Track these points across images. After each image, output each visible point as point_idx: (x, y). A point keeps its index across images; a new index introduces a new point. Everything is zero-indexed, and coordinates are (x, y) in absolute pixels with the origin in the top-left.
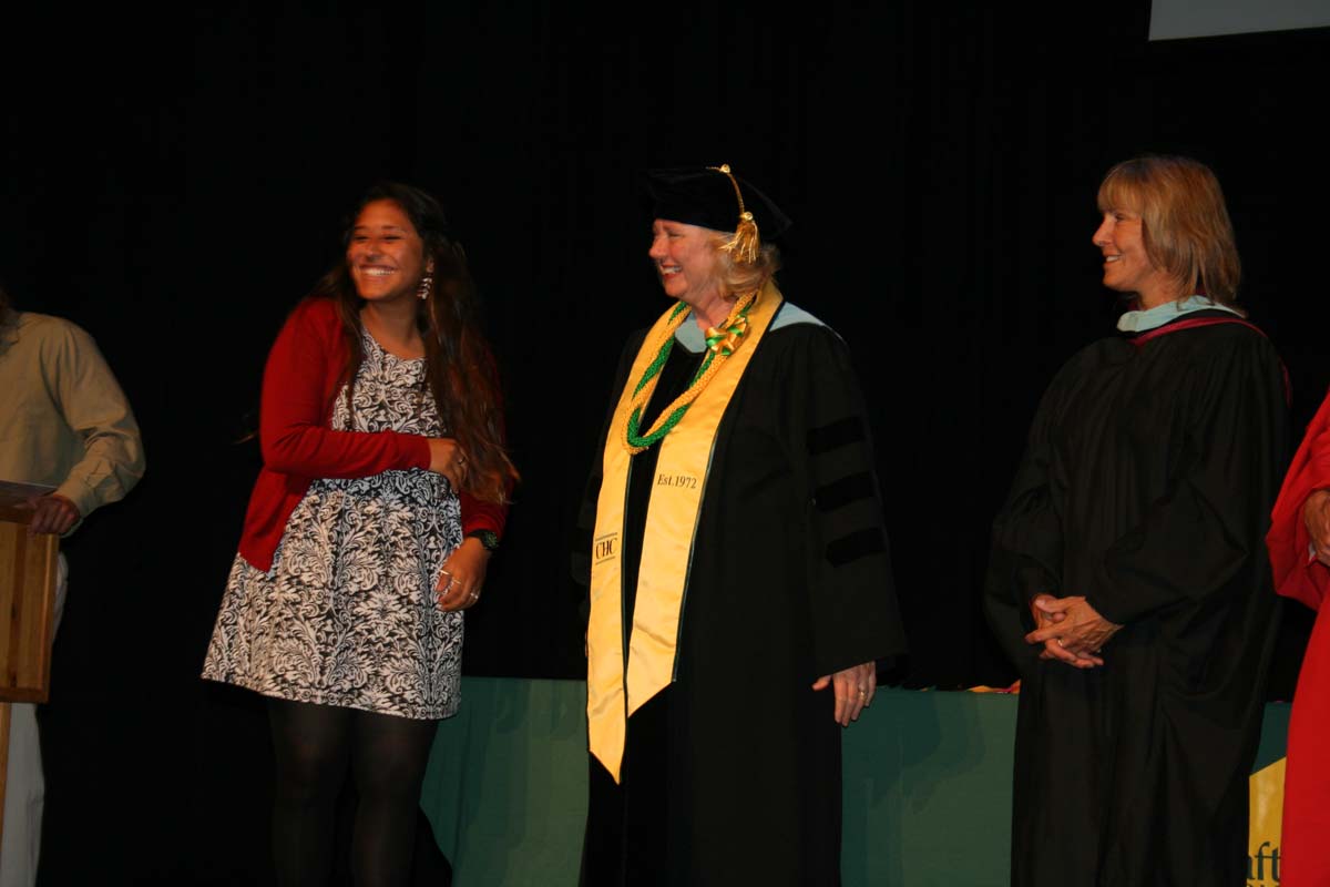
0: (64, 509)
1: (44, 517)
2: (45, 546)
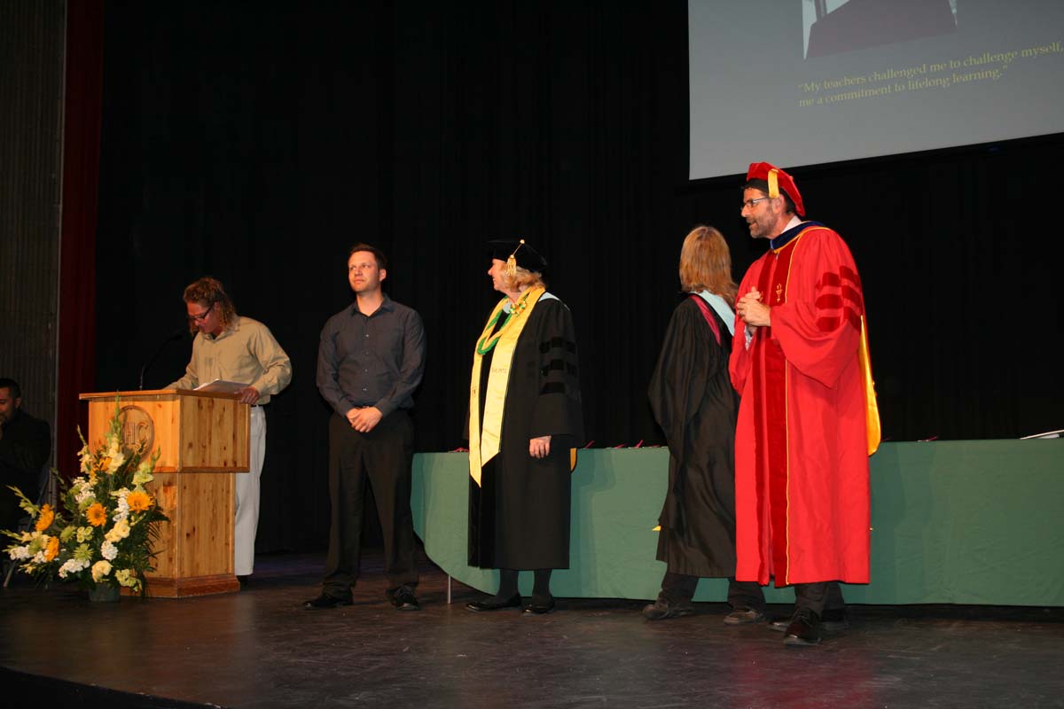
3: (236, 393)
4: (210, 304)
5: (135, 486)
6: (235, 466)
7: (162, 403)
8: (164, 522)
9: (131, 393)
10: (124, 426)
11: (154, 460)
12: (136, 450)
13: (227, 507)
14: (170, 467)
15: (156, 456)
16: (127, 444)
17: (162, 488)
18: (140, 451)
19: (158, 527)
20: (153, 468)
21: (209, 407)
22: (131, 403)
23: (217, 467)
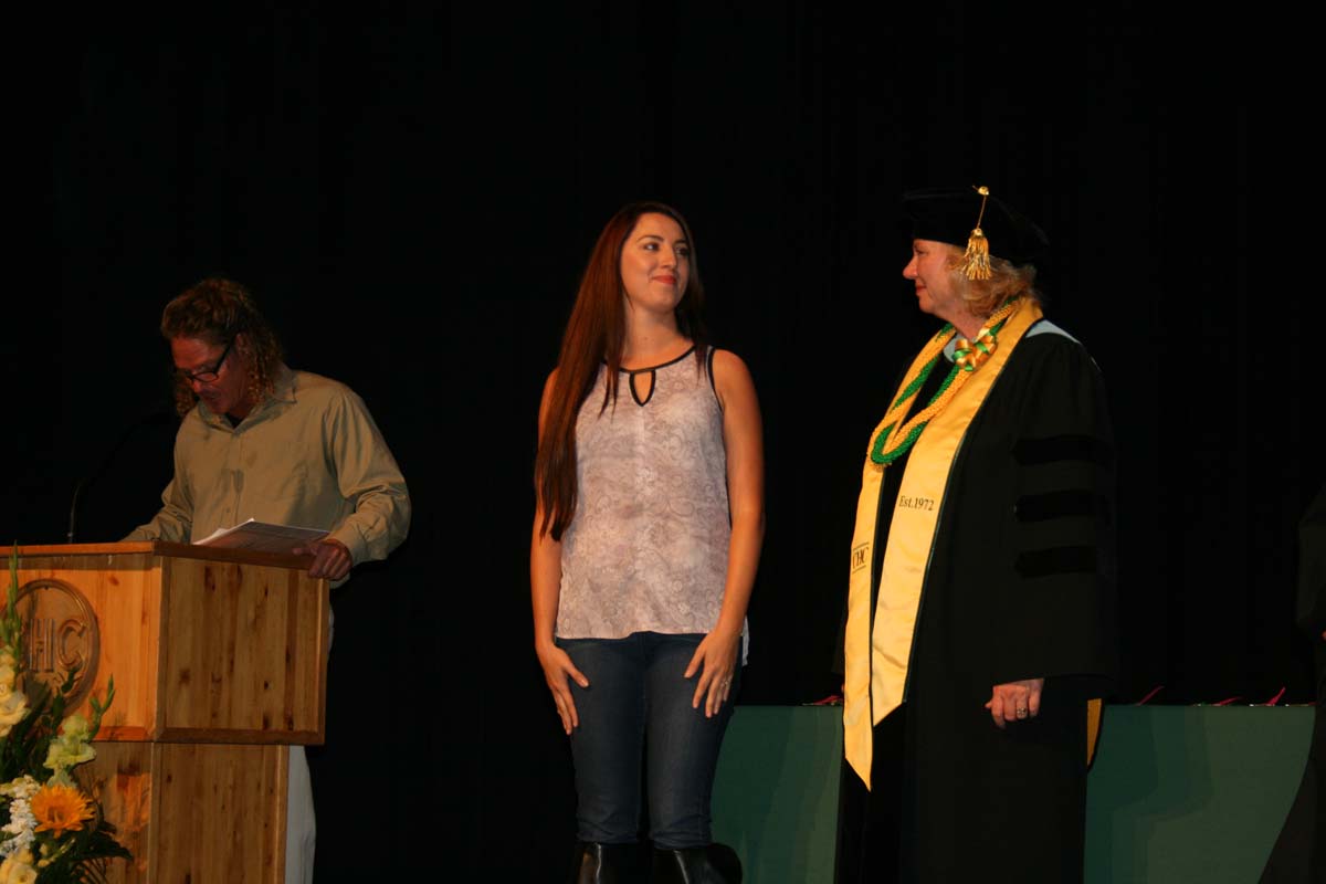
2: (316, 592)
3: (296, 551)
4: (225, 338)
5: (51, 772)
6: (291, 729)
7: (118, 574)
8: (118, 862)
9: (47, 549)
10: (28, 626)
11: (98, 710)
12: (56, 686)
13: (268, 826)
14: (135, 730)
15: (104, 698)
16: (37, 671)
17: (115, 777)
18: (66, 687)
19: (103, 873)
20: (95, 729)
21: (230, 583)
22: (47, 574)
23: (246, 731)
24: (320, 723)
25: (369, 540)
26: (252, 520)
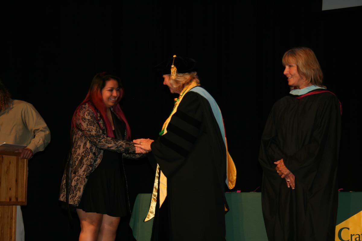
0: (29, 152)
1: (24, 154)
2: (24, 163)
3: (17, 151)
6: (17, 201)
13: (11, 228)
23: (5, 202)
24: (25, 199)
25: (38, 147)
26: (5, 143)
